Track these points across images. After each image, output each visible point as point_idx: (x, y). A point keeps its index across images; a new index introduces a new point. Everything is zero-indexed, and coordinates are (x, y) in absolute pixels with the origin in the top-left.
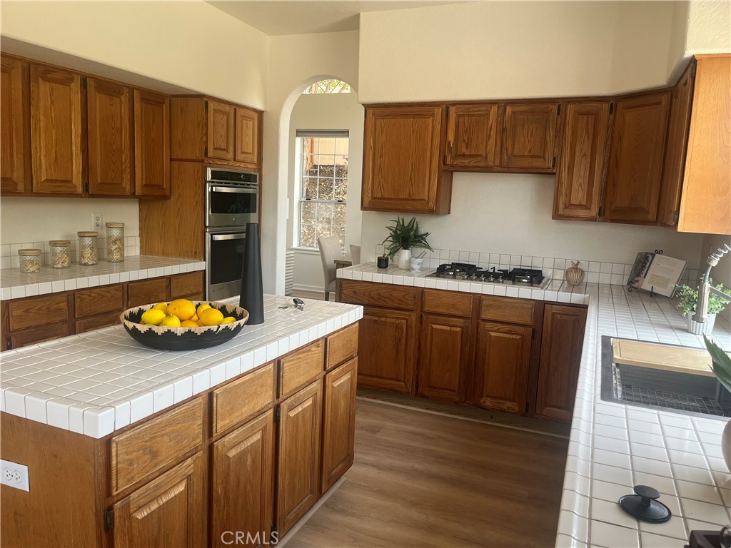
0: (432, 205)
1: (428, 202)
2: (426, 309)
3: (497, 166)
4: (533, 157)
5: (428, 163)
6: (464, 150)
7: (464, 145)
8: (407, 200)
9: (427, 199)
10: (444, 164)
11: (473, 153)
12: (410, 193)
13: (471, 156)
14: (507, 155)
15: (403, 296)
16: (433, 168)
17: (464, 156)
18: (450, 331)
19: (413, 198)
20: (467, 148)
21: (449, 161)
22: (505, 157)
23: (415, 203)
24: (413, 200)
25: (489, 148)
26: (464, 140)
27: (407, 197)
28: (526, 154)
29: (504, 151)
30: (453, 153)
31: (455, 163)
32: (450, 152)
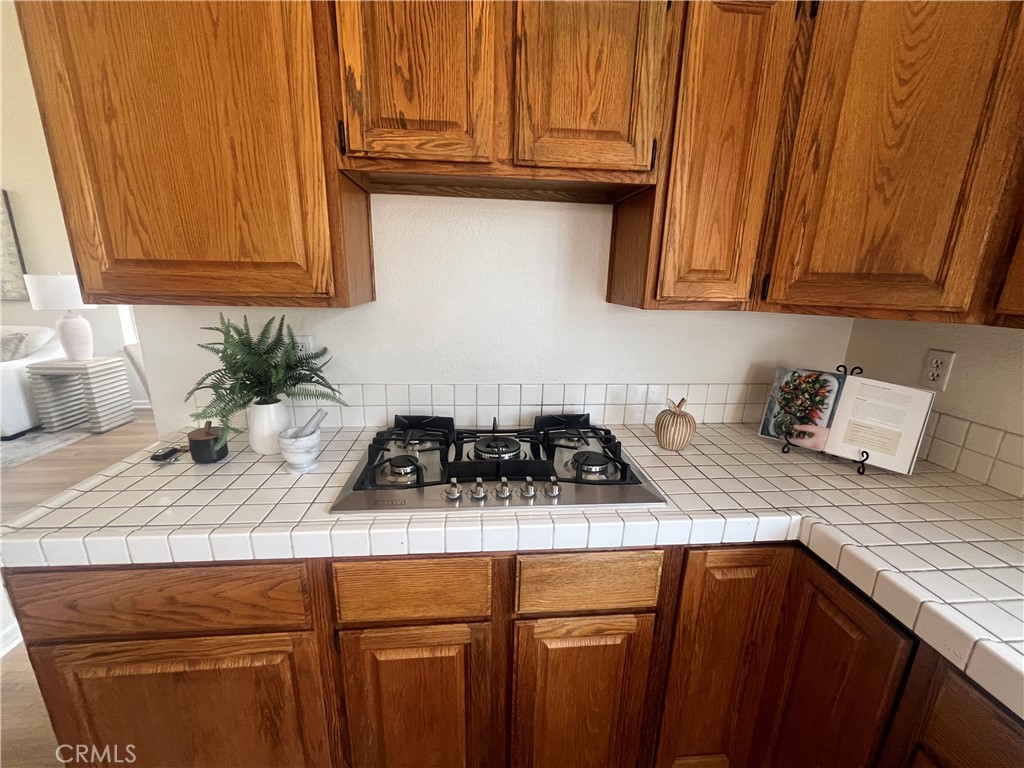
0: (321, 279)
1: (308, 270)
2: (348, 615)
3: (502, 162)
4: (601, 135)
5: (288, 145)
6: (402, 106)
7: (398, 86)
8: (239, 265)
9: (301, 262)
10: (343, 151)
11: (430, 114)
12: (242, 244)
13: (423, 125)
14: (533, 128)
15: (263, 594)
16: (306, 161)
17: (402, 123)
18: (432, 661)
19: (257, 259)
20: (410, 100)
21: (355, 142)
22: (525, 134)
23: (265, 274)
24: (258, 265)
25: (477, 100)
26: (398, 69)
27: (235, 256)
28: (584, 126)
29: (523, 113)
30: (368, 114)
31: (377, 146)
32: (357, 108)
